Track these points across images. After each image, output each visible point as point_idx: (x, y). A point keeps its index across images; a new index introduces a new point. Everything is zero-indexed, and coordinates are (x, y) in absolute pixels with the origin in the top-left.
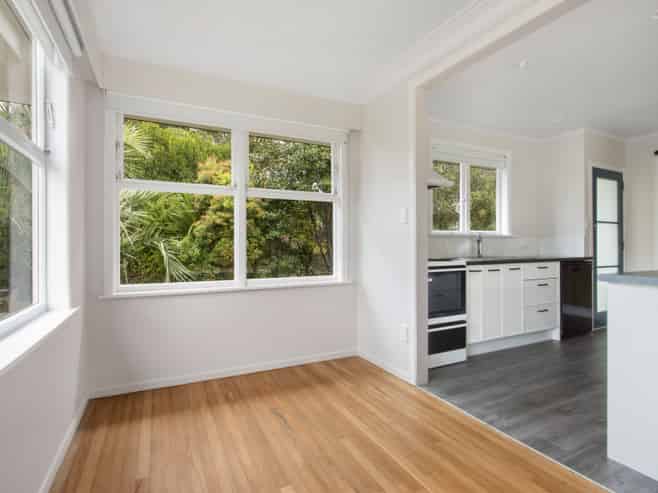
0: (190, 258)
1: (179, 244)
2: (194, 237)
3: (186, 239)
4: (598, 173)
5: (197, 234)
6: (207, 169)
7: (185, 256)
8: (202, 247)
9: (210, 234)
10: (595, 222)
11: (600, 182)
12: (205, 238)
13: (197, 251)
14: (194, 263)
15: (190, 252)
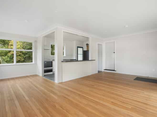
0: (7, 61)
1: (4, 58)
2: (8, 56)
3: (6, 57)
4: (78, 47)
5: (9, 56)
6: (11, 42)
7: (6, 60)
8: (10, 58)
9: (12, 56)
10: (78, 54)
11: (78, 48)
12: (11, 56)
13: (9, 59)
14: (8, 61)
15: (7, 59)
